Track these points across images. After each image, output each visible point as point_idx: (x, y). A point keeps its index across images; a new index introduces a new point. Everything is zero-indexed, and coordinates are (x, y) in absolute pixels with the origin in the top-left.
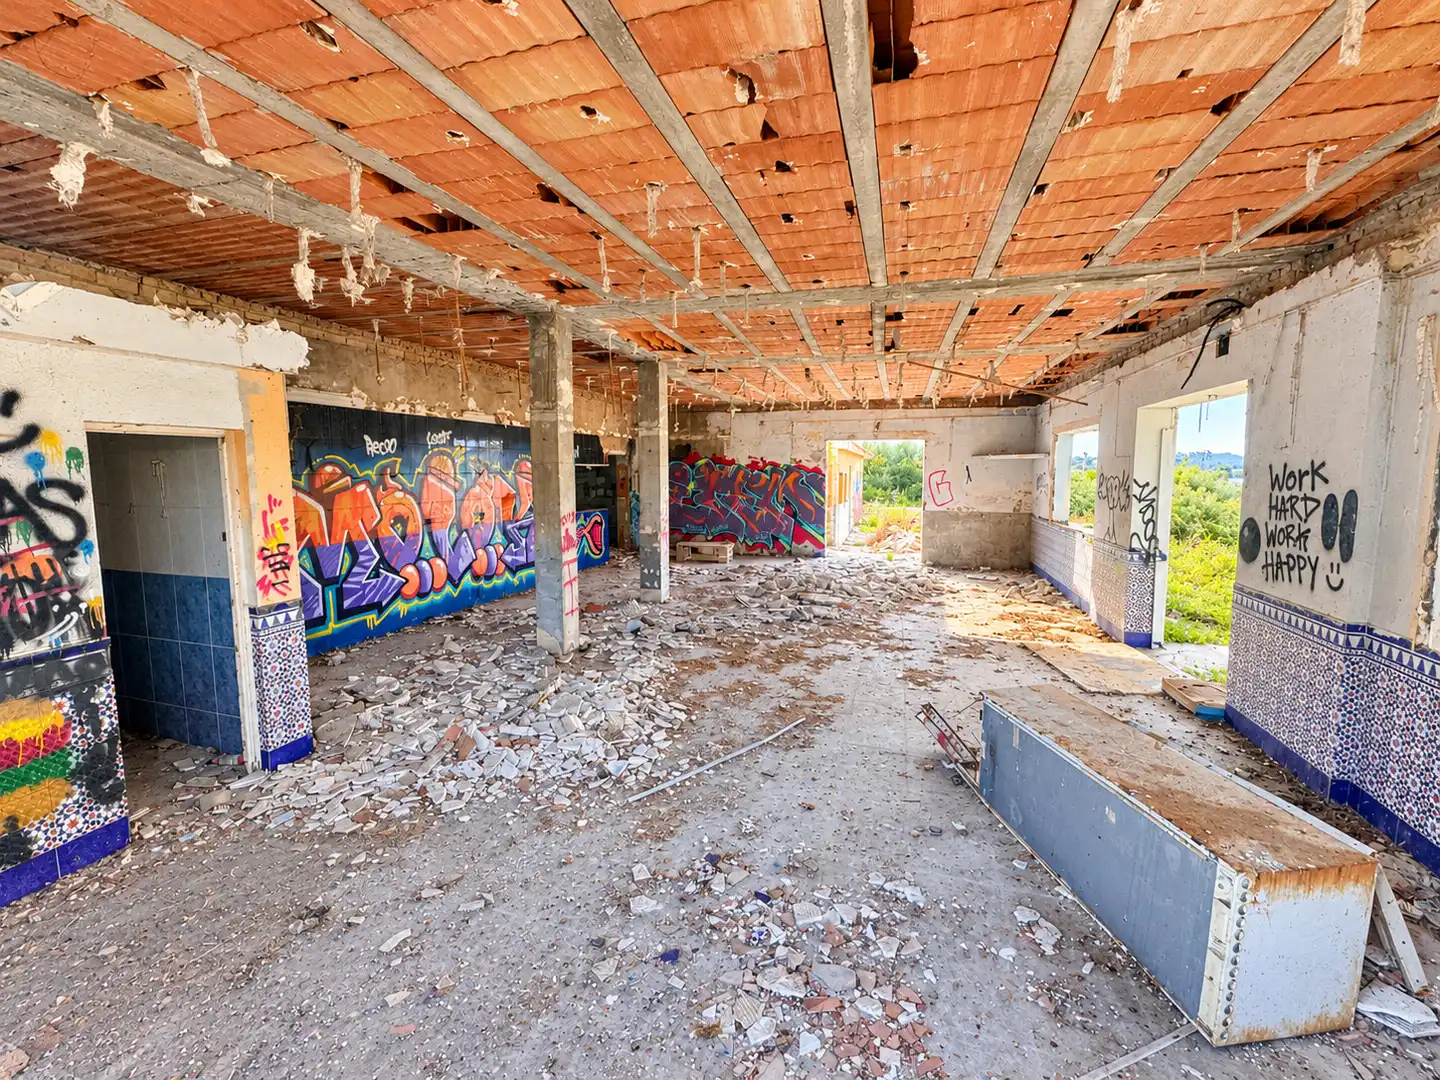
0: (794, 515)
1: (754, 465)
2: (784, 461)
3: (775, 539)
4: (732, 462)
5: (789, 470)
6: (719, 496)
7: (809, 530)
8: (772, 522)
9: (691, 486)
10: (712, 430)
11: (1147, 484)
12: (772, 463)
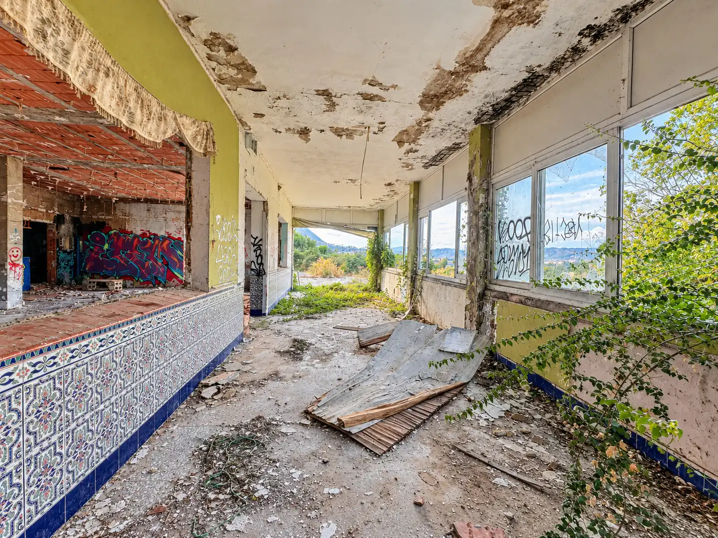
0: (167, 265)
1: (144, 235)
2: (162, 233)
3: (156, 278)
4: (131, 232)
5: (164, 239)
6: (123, 253)
7: (176, 273)
8: (154, 268)
9: (106, 247)
10: (118, 213)
11: (257, 237)
12: (155, 235)
